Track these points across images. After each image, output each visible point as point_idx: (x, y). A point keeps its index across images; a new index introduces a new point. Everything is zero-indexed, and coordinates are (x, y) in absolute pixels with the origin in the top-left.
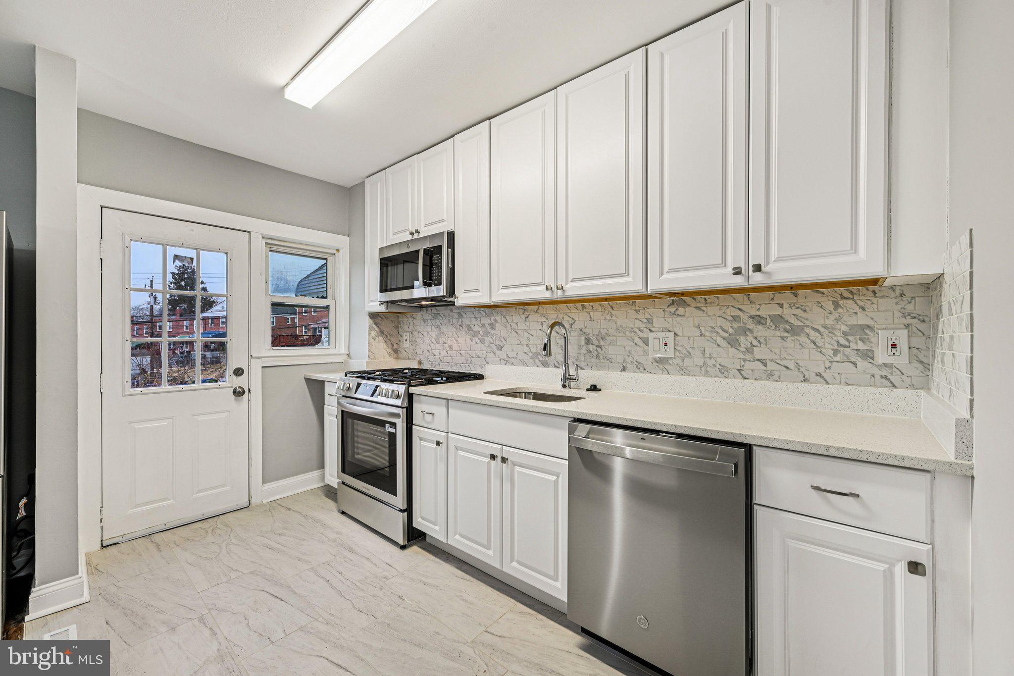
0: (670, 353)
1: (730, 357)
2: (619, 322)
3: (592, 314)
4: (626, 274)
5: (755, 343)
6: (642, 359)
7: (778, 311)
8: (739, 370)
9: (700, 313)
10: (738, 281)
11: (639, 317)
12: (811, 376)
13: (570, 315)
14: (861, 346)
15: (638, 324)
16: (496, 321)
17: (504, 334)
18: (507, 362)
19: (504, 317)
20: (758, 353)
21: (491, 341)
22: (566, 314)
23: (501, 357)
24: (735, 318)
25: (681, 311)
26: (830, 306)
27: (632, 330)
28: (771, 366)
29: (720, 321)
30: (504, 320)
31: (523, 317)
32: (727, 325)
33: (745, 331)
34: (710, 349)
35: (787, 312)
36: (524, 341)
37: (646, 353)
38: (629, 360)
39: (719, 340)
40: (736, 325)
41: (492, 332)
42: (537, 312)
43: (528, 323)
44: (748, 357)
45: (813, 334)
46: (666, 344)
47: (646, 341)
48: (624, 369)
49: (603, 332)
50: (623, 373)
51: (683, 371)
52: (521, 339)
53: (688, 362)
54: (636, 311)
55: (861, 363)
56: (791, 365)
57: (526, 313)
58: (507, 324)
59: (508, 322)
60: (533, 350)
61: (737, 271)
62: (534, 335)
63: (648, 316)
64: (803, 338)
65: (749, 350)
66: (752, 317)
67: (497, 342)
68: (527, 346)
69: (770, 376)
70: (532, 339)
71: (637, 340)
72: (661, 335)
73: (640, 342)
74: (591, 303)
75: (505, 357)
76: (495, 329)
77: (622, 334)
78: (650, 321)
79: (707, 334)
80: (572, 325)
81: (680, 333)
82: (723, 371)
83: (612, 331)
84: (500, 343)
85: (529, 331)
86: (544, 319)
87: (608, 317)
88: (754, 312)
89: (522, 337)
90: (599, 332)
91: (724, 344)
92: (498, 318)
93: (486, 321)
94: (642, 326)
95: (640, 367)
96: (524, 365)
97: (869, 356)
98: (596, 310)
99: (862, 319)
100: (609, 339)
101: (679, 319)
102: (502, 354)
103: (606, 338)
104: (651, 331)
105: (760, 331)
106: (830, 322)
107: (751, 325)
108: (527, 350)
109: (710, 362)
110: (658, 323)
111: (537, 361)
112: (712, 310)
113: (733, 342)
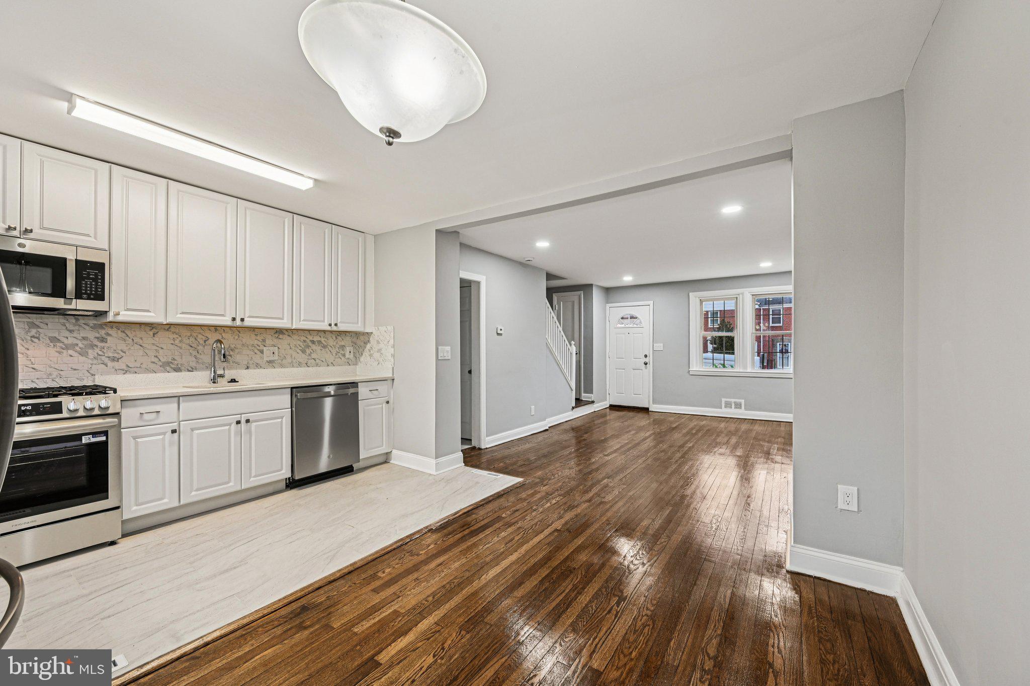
0: (276, 357)
1: (302, 358)
2: (244, 341)
3: (223, 335)
4: (282, 319)
5: (312, 352)
6: (259, 362)
7: (319, 339)
8: (306, 364)
9: (289, 338)
10: (329, 328)
11: (257, 338)
12: (330, 363)
13: (203, 334)
14: (343, 352)
15: (256, 342)
16: (108, 334)
17: (122, 346)
18: (126, 372)
19: (124, 332)
20: (314, 356)
21: (100, 353)
22: (200, 333)
23: (117, 368)
24: (305, 341)
25: (281, 336)
26: (334, 338)
27: (253, 345)
28: (317, 361)
29: (299, 342)
30: (120, 334)
31: (151, 333)
32: (301, 344)
33: (308, 346)
34: (294, 354)
35: (323, 340)
36: (152, 353)
37: (262, 358)
38: (251, 362)
39: (298, 351)
40: (304, 344)
41: (100, 344)
42: (168, 330)
43: (156, 338)
44: (309, 358)
45: (330, 348)
46: (273, 353)
47: (262, 352)
48: (248, 368)
49: (232, 346)
50: (247, 370)
51: (282, 366)
52: (146, 351)
53: (284, 361)
54: (256, 335)
55: (343, 358)
56: (324, 360)
57: (154, 330)
58: (127, 338)
59: (128, 336)
60: (163, 360)
61: (330, 325)
62: (164, 347)
63: (262, 338)
64: (327, 350)
65: (310, 355)
66: (311, 341)
67: (111, 355)
68: (156, 357)
69: (317, 365)
70: (161, 351)
71: (256, 351)
72: (272, 349)
73: (258, 352)
74: (223, 328)
75: (125, 368)
76: (106, 342)
77: (246, 348)
78: (264, 341)
79: (293, 348)
80: (205, 341)
81: (280, 347)
82: (300, 365)
83: (239, 346)
84: (116, 355)
85: (158, 345)
86: (177, 336)
87: (236, 337)
88: (311, 339)
89: (148, 349)
90: (229, 346)
91: (300, 352)
92: (110, 332)
93: (91, 335)
94: (259, 343)
95: (258, 366)
96: (151, 372)
97: (344, 355)
98: (227, 333)
99: (343, 343)
100: (237, 351)
101: (280, 340)
102: (121, 365)
103: (235, 350)
104: (265, 346)
105: (314, 347)
106: (335, 344)
107: (310, 344)
108: (156, 360)
109: (294, 361)
110: (268, 342)
111: (168, 368)
112: (295, 337)
113: (304, 351)
